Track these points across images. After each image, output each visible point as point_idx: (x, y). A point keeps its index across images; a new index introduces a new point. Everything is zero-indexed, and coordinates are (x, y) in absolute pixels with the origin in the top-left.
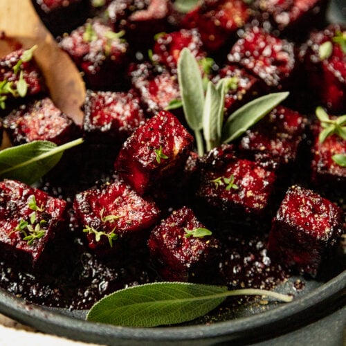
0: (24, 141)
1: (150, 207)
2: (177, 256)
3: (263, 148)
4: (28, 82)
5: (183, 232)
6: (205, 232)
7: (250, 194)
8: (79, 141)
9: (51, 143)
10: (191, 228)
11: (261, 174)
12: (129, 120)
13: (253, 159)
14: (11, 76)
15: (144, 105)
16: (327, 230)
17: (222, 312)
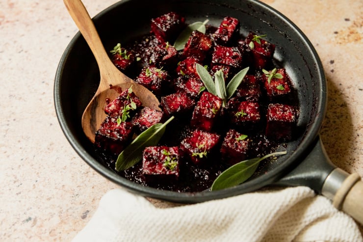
0: (146, 128)
1: (215, 136)
2: (238, 150)
3: (247, 94)
4: (135, 102)
5: (235, 140)
6: (245, 137)
7: (252, 115)
8: (173, 118)
9: (159, 124)
10: (238, 137)
11: (252, 105)
12: (186, 103)
13: (245, 100)
14: (127, 102)
15: (189, 95)
16: (293, 117)
17: (260, 169)
